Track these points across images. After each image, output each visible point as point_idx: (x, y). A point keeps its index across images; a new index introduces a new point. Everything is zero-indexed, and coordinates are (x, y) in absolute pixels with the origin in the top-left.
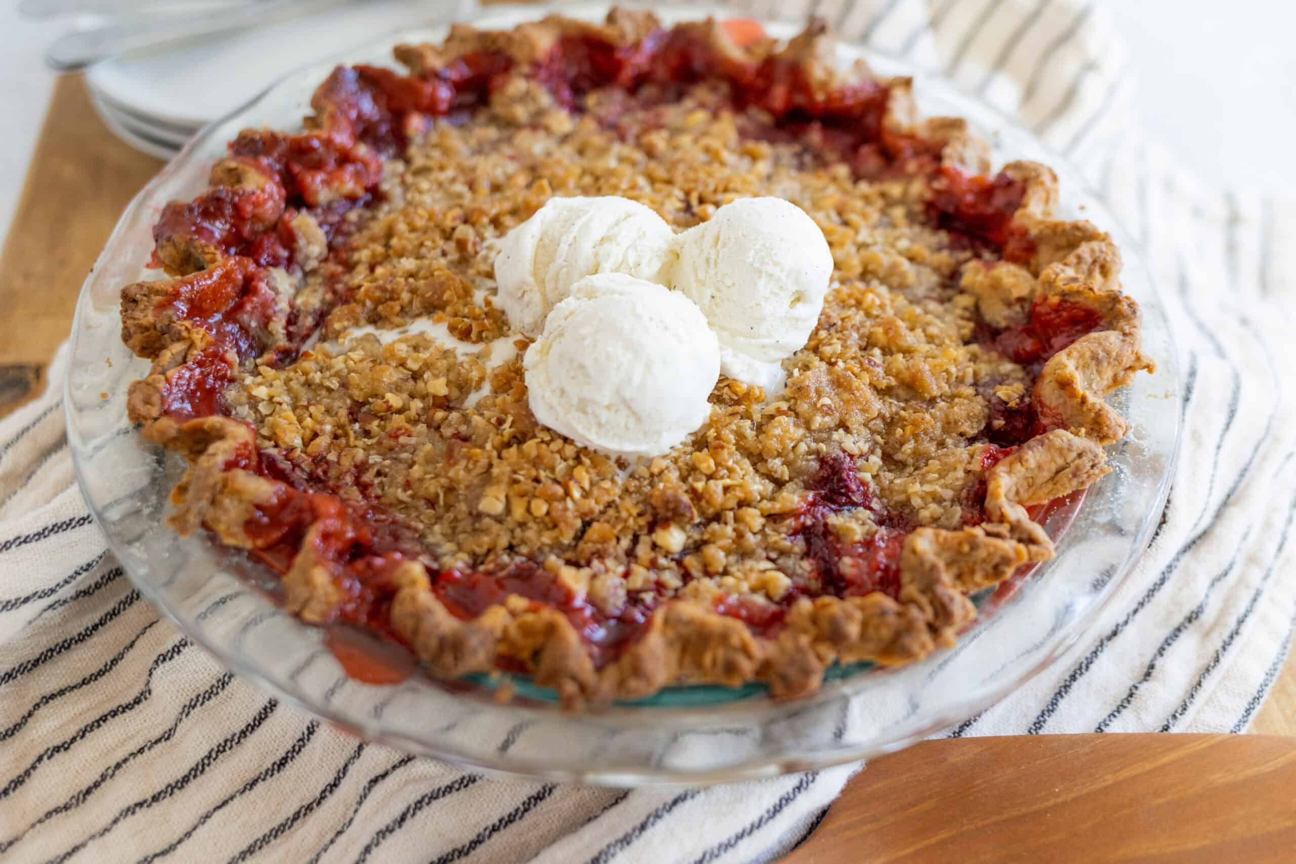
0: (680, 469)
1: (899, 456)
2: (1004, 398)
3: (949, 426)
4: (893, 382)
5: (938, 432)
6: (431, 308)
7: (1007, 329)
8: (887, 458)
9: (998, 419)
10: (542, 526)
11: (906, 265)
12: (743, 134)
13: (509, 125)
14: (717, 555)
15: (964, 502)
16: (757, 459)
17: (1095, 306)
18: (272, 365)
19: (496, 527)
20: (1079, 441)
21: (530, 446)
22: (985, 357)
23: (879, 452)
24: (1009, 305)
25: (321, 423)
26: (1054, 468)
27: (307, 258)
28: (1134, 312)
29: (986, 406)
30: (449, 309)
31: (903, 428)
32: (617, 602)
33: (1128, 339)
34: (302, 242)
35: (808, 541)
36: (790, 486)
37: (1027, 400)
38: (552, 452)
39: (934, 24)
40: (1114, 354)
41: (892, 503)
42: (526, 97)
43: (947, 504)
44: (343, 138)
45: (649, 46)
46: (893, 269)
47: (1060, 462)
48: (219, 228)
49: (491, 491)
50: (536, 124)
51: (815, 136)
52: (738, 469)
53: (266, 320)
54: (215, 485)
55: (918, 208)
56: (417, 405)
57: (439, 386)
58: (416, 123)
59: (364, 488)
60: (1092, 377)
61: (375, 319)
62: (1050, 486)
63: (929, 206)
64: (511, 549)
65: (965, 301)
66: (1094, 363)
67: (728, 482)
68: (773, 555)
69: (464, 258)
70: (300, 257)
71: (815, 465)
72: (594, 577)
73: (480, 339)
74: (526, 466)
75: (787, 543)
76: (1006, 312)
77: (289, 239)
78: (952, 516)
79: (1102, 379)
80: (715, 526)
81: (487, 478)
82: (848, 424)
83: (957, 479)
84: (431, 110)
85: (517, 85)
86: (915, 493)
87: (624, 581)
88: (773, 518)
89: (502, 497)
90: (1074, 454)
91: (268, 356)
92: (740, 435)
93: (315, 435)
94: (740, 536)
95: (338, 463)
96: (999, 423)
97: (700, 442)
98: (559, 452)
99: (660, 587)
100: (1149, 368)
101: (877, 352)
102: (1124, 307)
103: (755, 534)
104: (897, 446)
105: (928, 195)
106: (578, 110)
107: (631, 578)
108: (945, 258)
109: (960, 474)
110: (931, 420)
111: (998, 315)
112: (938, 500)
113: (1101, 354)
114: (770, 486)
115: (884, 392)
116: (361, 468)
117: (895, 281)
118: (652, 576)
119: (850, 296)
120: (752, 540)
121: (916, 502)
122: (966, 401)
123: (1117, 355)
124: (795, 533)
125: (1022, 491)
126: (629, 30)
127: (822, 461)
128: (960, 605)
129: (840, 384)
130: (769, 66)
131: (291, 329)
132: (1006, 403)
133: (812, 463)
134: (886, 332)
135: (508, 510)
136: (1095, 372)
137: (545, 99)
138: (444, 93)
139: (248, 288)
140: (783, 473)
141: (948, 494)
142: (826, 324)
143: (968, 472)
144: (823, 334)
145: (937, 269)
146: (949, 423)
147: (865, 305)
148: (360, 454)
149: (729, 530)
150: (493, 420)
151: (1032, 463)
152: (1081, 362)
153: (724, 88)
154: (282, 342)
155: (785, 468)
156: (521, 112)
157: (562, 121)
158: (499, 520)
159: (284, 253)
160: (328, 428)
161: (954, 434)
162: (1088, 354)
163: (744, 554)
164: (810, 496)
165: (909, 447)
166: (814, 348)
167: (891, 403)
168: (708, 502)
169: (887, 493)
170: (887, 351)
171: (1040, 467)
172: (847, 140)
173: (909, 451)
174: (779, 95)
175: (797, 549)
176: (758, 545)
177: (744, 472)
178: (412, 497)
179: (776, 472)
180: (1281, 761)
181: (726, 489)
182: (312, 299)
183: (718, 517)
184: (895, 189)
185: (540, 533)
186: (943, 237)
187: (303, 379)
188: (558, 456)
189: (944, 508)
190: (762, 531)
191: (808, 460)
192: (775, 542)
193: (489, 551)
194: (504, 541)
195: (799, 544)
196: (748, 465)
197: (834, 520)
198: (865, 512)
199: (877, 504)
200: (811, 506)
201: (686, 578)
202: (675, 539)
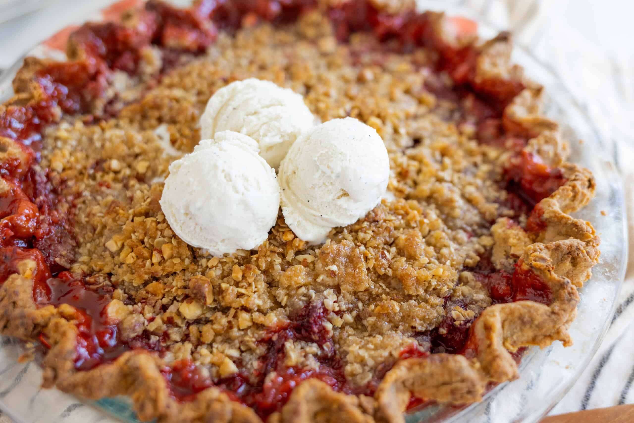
0: (223, 270)
1: (365, 322)
2: (454, 316)
4: (390, 272)
5: (398, 318)
6: (172, 121)
7: (499, 271)
9: (444, 329)
10: (129, 269)
11: (460, 202)
12: (427, 86)
14: (209, 332)
15: (377, 373)
18: (85, 123)
19: (109, 259)
20: (471, 370)
21: (149, 221)
22: (473, 283)
23: (355, 313)
24: (507, 256)
25: (78, 163)
26: (441, 380)
27: (143, 73)
28: (570, 300)
29: (443, 316)
30: (178, 126)
31: (376, 306)
32: (133, 333)
33: (553, 317)
34: (143, 63)
35: (269, 350)
36: (281, 310)
37: (469, 325)
38: (158, 229)
40: (536, 322)
41: (341, 350)
42: (317, 25)
43: (367, 368)
46: (449, 202)
47: (446, 378)
49: (116, 237)
50: (314, 41)
51: (469, 103)
52: (254, 287)
55: (499, 170)
56: (127, 172)
57: (142, 167)
58: (250, 20)
59: (72, 206)
60: (515, 330)
62: (435, 390)
63: (506, 171)
64: (110, 275)
65: (487, 241)
66: (519, 322)
67: (243, 291)
68: (243, 348)
70: (139, 71)
71: (301, 304)
72: (131, 313)
73: (179, 149)
74: (140, 231)
75: (253, 345)
76: (503, 260)
77: (138, 59)
78: (364, 378)
79: (523, 335)
80: (219, 314)
81: (119, 229)
82: (341, 288)
83: (381, 356)
84: (262, 16)
85: (314, 16)
86: (353, 352)
87: (146, 323)
88: (258, 326)
89: (120, 244)
90: (459, 378)
91: (87, 117)
92: (271, 265)
93: (70, 168)
94: (230, 326)
95: (72, 187)
96: (443, 331)
97: (244, 259)
98: (162, 231)
99: (166, 336)
100: (566, 343)
101: (393, 250)
102: (564, 294)
103: (239, 330)
104: (367, 315)
105: (507, 165)
106: (343, 41)
107: (151, 323)
108: (493, 208)
109: (386, 354)
110: (398, 308)
112: (363, 363)
113: (526, 318)
114: (270, 304)
115: (380, 277)
116: (79, 195)
117: (446, 210)
118: (164, 327)
119: (403, 208)
120: (235, 332)
121: (349, 358)
122: (429, 307)
123: (539, 324)
124: (262, 341)
125: (416, 384)
129: (351, 260)
131: (108, 107)
132: (455, 320)
133: (301, 303)
134: (407, 240)
135: (121, 252)
136: (518, 328)
137: (328, 28)
138: (274, 8)
139: (93, 78)
140: (283, 300)
141: (371, 363)
143: (391, 354)
144: (365, 224)
145: (482, 214)
146: (409, 315)
147: (409, 217)
148: (82, 188)
149: (224, 321)
150: (146, 198)
151: (427, 370)
152: (510, 317)
153: (435, 57)
154: (99, 112)
155: (286, 298)
156: (310, 32)
157: (329, 44)
158: (112, 255)
159: (130, 66)
160: (79, 167)
161: (407, 325)
162: (517, 314)
164: (286, 322)
165: (372, 320)
167: (381, 286)
168: (223, 298)
169: (342, 342)
170: (400, 253)
171: (432, 375)
172: (487, 112)
173: (370, 322)
174: (461, 71)
175: (258, 351)
176: (238, 337)
177: (256, 289)
178: (88, 222)
179: (279, 297)
181: (240, 295)
182: (132, 95)
183: (225, 310)
184: (493, 153)
185: (125, 273)
186: (503, 195)
188: (159, 233)
189: (364, 370)
190: (245, 330)
191: (300, 300)
192: (248, 341)
193: (100, 270)
194: (107, 269)
195: (261, 350)
196: (262, 286)
197: (289, 345)
198: (314, 348)
199: (328, 347)
200: (282, 329)
201: (186, 338)
202: (190, 312)
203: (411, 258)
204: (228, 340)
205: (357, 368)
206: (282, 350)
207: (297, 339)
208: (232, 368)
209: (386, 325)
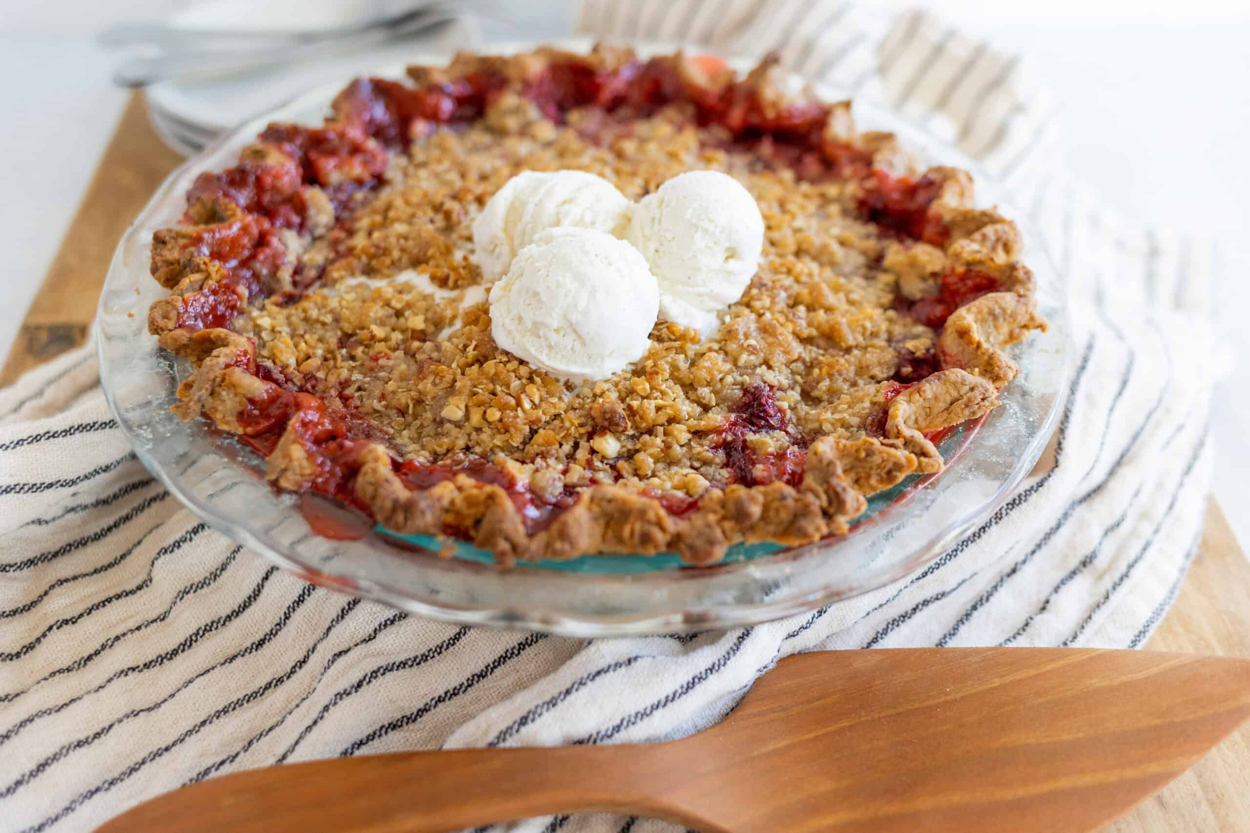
0: (619, 391)
1: (815, 393)
2: (913, 349)
3: (862, 370)
4: (814, 332)
5: (852, 375)
6: (417, 262)
7: (922, 300)
8: (807, 396)
9: (905, 366)
10: (495, 430)
11: (835, 247)
12: (703, 145)
13: (500, 133)
14: (646, 460)
15: (869, 428)
16: (689, 387)
17: (995, 275)
18: (278, 305)
19: (455, 431)
20: (973, 378)
21: (490, 366)
23: (798, 389)
24: (924, 279)
25: (314, 348)
26: (949, 399)
27: (316, 226)
28: (1029, 279)
29: (896, 356)
30: (432, 263)
31: (820, 369)
32: (554, 491)
33: (1022, 300)
34: (312, 212)
35: (728, 455)
36: (716, 410)
37: (932, 351)
38: (508, 371)
39: (882, 70)
40: (1009, 312)
41: (807, 430)
42: (517, 111)
43: (855, 429)
44: (355, 133)
45: (626, 74)
46: (824, 248)
47: (955, 394)
48: (243, 197)
49: (452, 400)
50: (525, 131)
51: (766, 148)
52: (671, 393)
53: (275, 268)
54: (216, 377)
55: (852, 205)
56: (397, 336)
57: (417, 322)
58: (420, 128)
59: (345, 399)
60: (990, 331)
61: (369, 271)
62: (945, 415)
63: (862, 204)
64: (467, 449)
65: (886, 278)
66: (990, 318)
67: (660, 402)
68: (696, 464)
69: (449, 226)
70: (310, 223)
71: (738, 393)
72: (537, 470)
73: (456, 286)
74: (485, 381)
75: (710, 455)
76: (921, 286)
77: (301, 208)
79: (999, 333)
80: (646, 437)
81: (451, 389)
82: (771, 363)
83: (864, 409)
84: (433, 117)
85: (509, 100)
86: (826, 420)
87: (562, 477)
88: (699, 434)
89: (463, 407)
90: (967, 388)
91: (275, 298)
92: (674, 368)
93: (308, 357)
94: (668, 447)
95: (326, 380)
96: (907, 369)
97: (639, 371)
98: (514, 371)
99: (595, 483)
100: (1042, 327)
101: (802, 309)
102: (1020, 274)
103: (682, 446)
104: (814, 384)
105: (861, 194)
106: (561, 122)
107: (568, 475)
108: (872, 244)
109: (867, 404)
110: (846, 364)
111: (914, 288)
112: (847, 426)
113: (998, 311)
114: (699, 410)
115: (806, 341)
116: (344, 384)
117: (825, 258)
118: (588, 474)
119: (782, 265)
120: (677, 450)
121: (826, 426)
122: (878, 351)
123: (1012, 312)
124: (716, 448)
125: (920, 419)
126: (610, 61)
127: (746, 391)
128: (854, 499)
129: (766, 330)
130: (730, 92)
131: (297, 278)
132: (914, 354)
133: (736, 391)
134: (811, 293)
135: (467, 417)
136: (992, 327)
137: (533, 112)
138: (447, 106)
139: (262, 241)
140: (710, 398)
141: (855, 421)
142: (757, 284)
143: (874, 404)
144: (755, 291)
145: (864, 253)
146: (861, 368)
147: (795, 273)
148: (344, 373)
149: (658, 441)
150: (460, 346)
151: (929, 394)
152: (979, 317)
153: (690, 110)
154: (288, 287)
155: (713, 396)
156: (512, 123)
157: (546, 130)
158: (458, 425)
159: (296, 219)
160: (320, 352)
161: (866, 377)
162: (985, 310)
163: (671, 462)
164: (733, 417)
165: (824, 385)
166: (746, 302)
167: (811, 350)
168: (641, 418)
169: (803, 422)
170: (810, 308)
171: (936, 398)
172: (793, 152)
173: (824, 388)
174: (736, 115)
175: (717, 460)
176: (683, 455)
177: (675, 395)
178: (386, 407)
179: (704, 398)
180: (1154, 670)
181: (658, 409)
182: (318, 256)
183: (650, 432)
184: (832, 190)
185: (493, 436)
186: (872, 228)
187: (302, 315)
188: (513, 375)
189: (851, 432)
190: (688, 444)
191: (733, 389)
192: (699, 453)
193: (448, 451)
194: (461, 443)
195: (721, 456)
196: (678, 392)
197: (751, 438)
200: (732, 425)
201: (617, 477)
202: (610, 445)
203: (828, 309)
204: (673, 462)
206: (746, 446)
207: (756, 429)
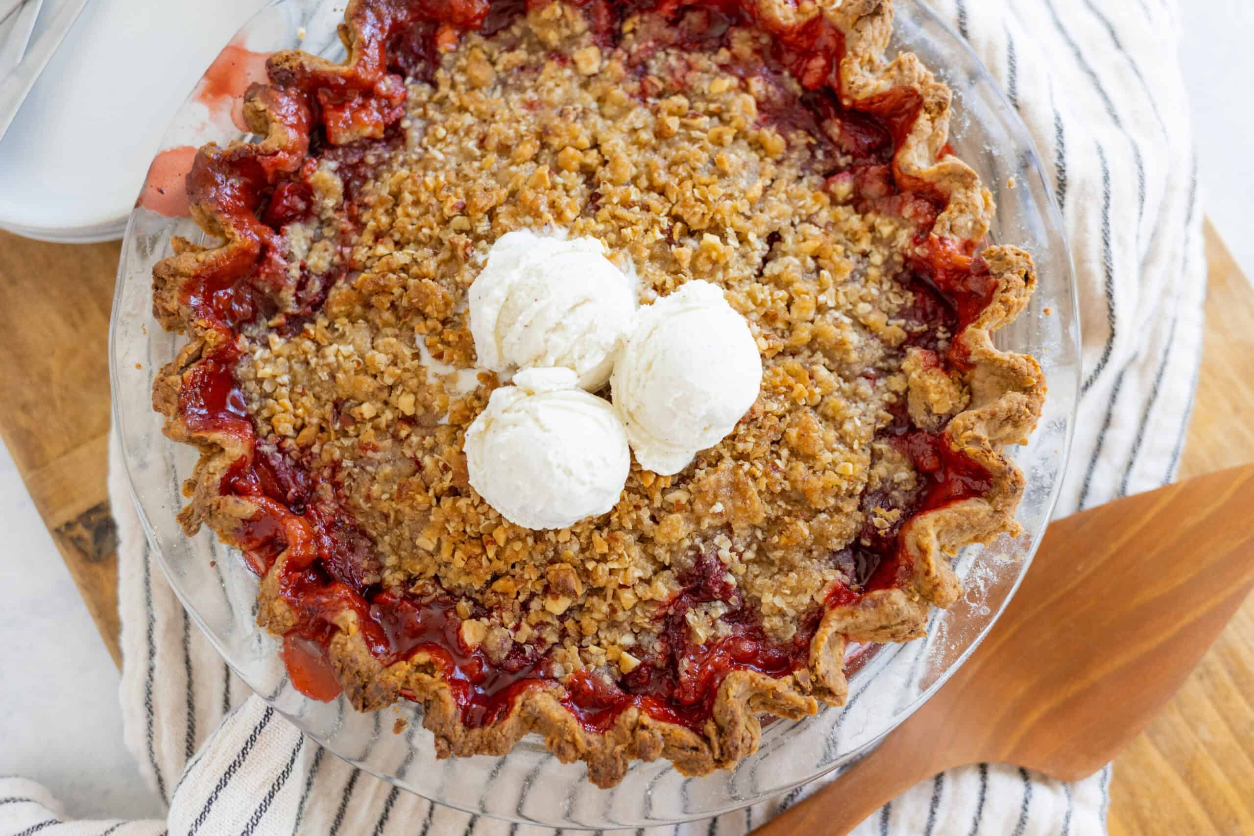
0: (581, 544)
1: (771, 555)
2: (877, 523)
3: (820, 538)
4: (787, 485)
5: (809, 543)
6: (415, 314)
8: (760, 554)
9: (866, 540)
11: (853, 337)
13: (540, 48)
14: (591, 624)
15: (801, 623)
16: (648, 543)
18: (280, 331)
19: (427, 560)
20: (910, 606)
21: (463, 504)
22: (890, 455)
23: (755, 547)
24: (929, 413)
25: (310, 415)
27: (323, 209)
29: (862, 523)
30: (429, 323)
31: (780, 535)
32: (502, 651)
33: (997, 516)
34: (317, 197)
35: (667, 624)
36: (667, 573)
37: (896, 532)
38: (478, 514)
42: (557, 23)
43: (788, 620)
46: (841, 345)
47: (885, 623)
49: (427, 532)
50: (564, 55)
51: (835, 128)
52: (626, 557)
53: (277, 289)
54: (211, 506)
55: (898, 258)
56: (388, 415)
57: (406, 404)
58: (446, 41)
59: (337, 485)
60: (953, 538)
63: (906, 262)
64: (436, 579)
65: (897, 383)
66: (957, 531)
67: (615, 565)
68: (636, 631)
70: (316, 209)
71: (690, 563)
72: (490, 628)
73: (450, 364)
74: (455, 519)
75: (648, 626)
76: (924, 418)
77: (306, 192)
78: (788, 632)
80: (595, 600)
81: (425, 520)
82: (733, 527)
83: (802, 604)
84: (462, 23)
85: (552, 9)
86: (766, 601)
87: (512, 634)
88: (646, 601)
89: (435, 541)
91: (279, 320)
92: (638, 524)
93: (303, 426)
94: (614, 611)
95: (320, 455)
96: (866, 542)
98: (484, 514)
99: (540, 641)
100: (1013, 533)
101: (785, 453)
102: (1009, 483)
103: (625, 611)
104: (772, 549)
105: (910, 253)
107: (519, 633)
108: (899, 327)
109: (806, 600)
110: (808, 528)
111: (918, 414)
112: (782, 614)
113: (966, 526)
114: (651, 570)
115: (777, 494)
116: (336, 466)
118: (536, 633)
119: (783, 382)
120: (621, 616)
121: (764, 610)
122: (843, 519)
124: (657, 618)
127: (699, 558)
129: (737, 487)
131: (301, 294)
132: (878, 529)
133: (689, 561)
134: (801, 436)
135: (438, 548)
136: (957, 535)
137: (578, 26)
138: (479, 9)
139: (262, 258)
140: (665, 559)
141: (791, 613)
142: (748, 419)
143: (813, 601)
144: (742, 429)
145: (885, 344)
146: (822, 536)
147: (794, 394)
148: (337, 454)
149: (605, 608)
150: (441, 464)
152: (946, 528)
154: (291, 307)
155: (668, 555)
156: (553, 37)
157: (591, 57)
158: (431, 555)
159: (301, 206)
160: (315, 421)
161: (822, 548)
162: (954, 524)
164: (678, 589)
165: (779, 554)
166: (730, 443)
167: (780, 506)
168: (593, 579)
169: (748, 586)
170: (794, 453)
173: (778, 556)
174: (816, 68)
175: (655, 630)
176: (626, 620)
177: (630, 560)
178: (371, 508)
179: (659, 557)
181: (611, 572)
182: (322, 259)
183: (600, 593)
184: (885, 226)
185: (458, 576)
186: (909, 299)
187: (302, 358)
189: (784, 621)
190: (632, 610)
191: (686, 556)
192: (639, 621)
193: (421, 574)
194: (431, 573)
195: (659, 627)
196: (636, 551)
197: (690, 617)
198: (719, 609)
199: (734, 600)
200: (675, 600)
201: (563, 634)
202: (559, 606)
203: (809, 458)
204: (614, 625)
205: (777, 621)
206: (683, 622)
207: (696, 605)
208: (632, 662)
209: (797, 557)
